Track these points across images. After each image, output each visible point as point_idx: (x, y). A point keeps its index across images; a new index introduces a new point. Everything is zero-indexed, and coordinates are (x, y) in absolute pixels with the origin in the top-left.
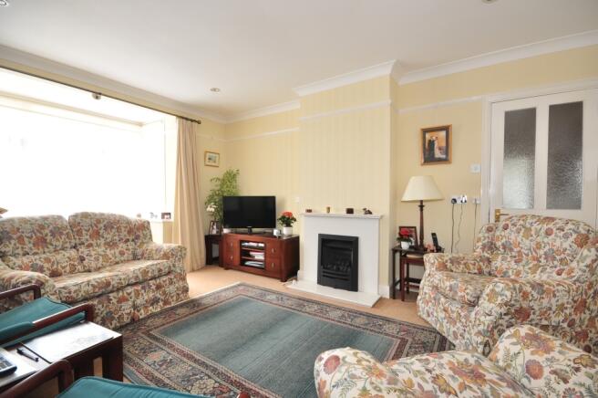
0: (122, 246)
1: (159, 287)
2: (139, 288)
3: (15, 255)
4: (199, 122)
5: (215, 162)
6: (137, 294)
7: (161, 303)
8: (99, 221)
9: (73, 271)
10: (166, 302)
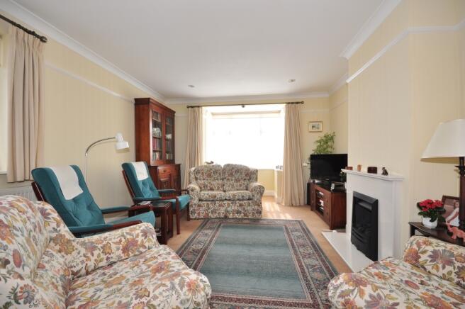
0: (242, 182)
1: (241, 205)
2: (230, 202)
3: (200, 179)
4: (302, 103)
5: (318, 128)
6: (229, 205)
7: (242, 214)
8: (233, 168)
9: (218, 189)
10: (245, 215)
